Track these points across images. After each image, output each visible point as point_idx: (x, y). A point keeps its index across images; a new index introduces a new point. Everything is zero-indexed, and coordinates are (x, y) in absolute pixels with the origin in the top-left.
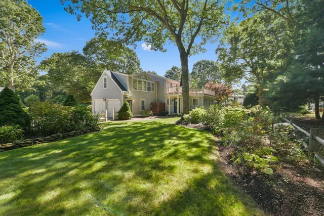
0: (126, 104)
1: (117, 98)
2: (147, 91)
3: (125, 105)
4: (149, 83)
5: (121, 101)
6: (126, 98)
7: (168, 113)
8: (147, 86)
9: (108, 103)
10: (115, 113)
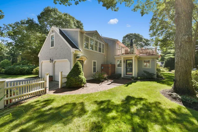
0: (78, 66)
1: (65, 58)
2: (98, 52)
3: (76, 66)
4: (100, 44)
5: (70, 62)
6: (77, 57)
7: (121, 75)
8: (98, 47)
9: (56, 64)
10: (62, 78)
